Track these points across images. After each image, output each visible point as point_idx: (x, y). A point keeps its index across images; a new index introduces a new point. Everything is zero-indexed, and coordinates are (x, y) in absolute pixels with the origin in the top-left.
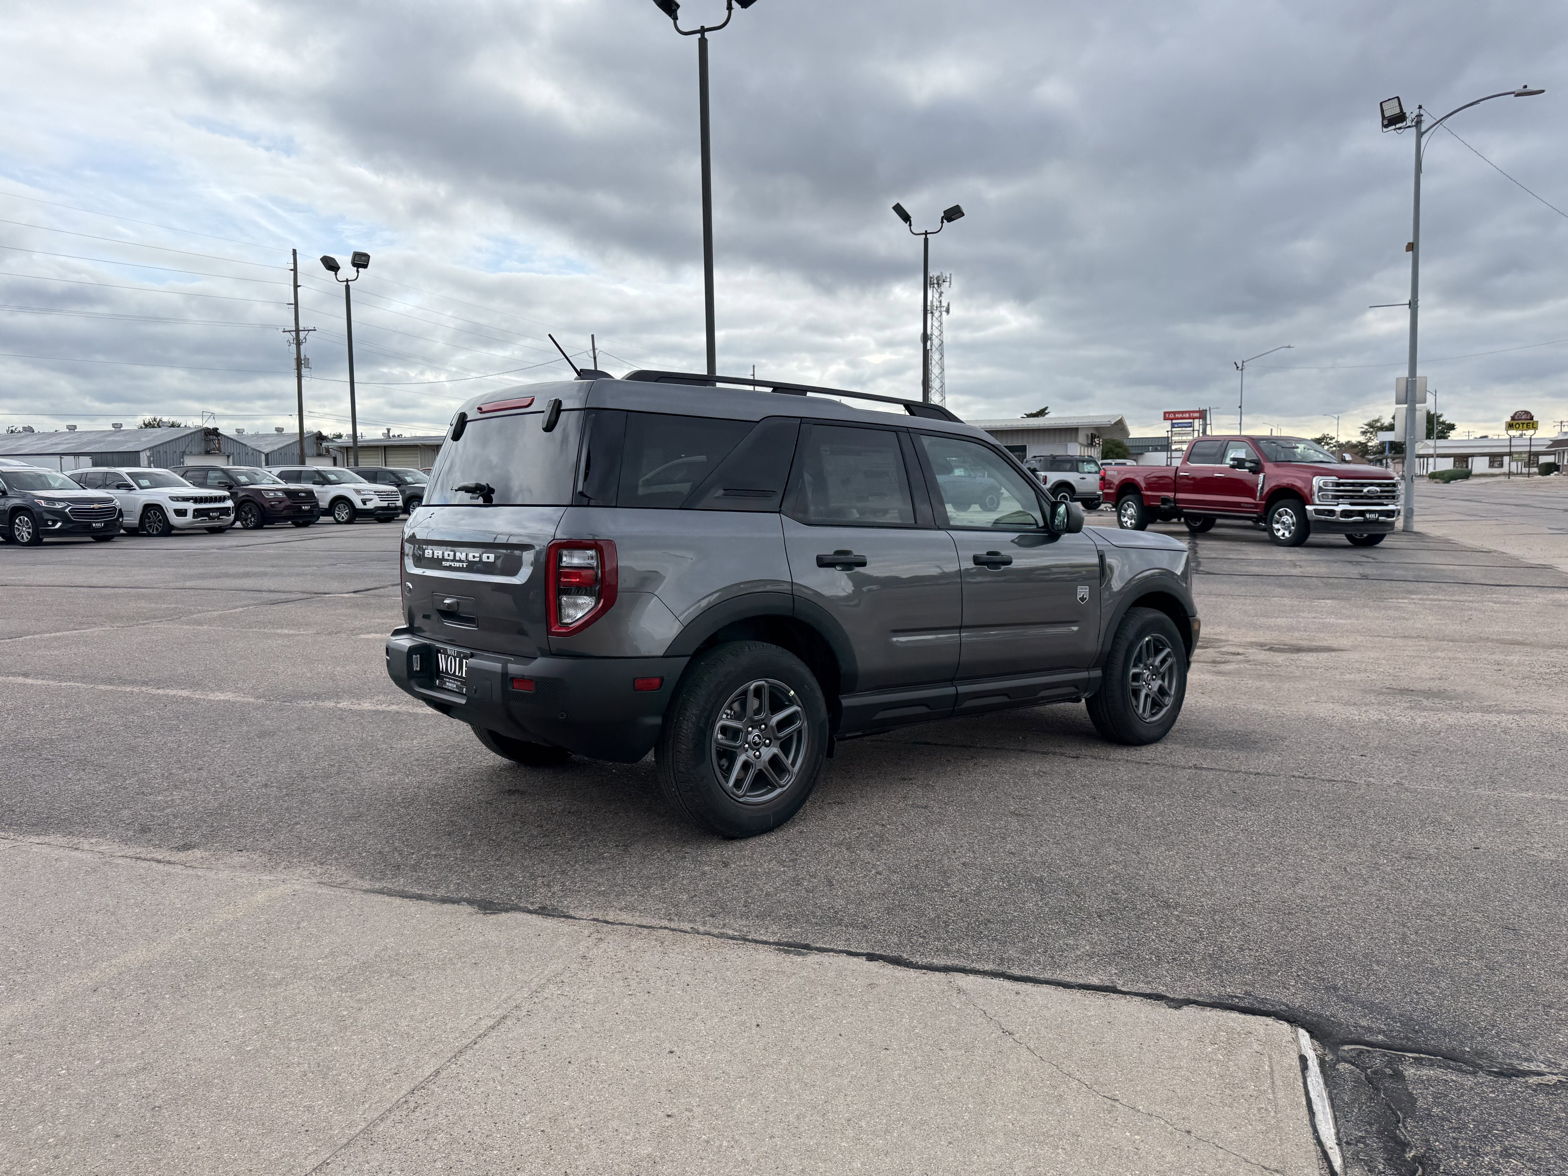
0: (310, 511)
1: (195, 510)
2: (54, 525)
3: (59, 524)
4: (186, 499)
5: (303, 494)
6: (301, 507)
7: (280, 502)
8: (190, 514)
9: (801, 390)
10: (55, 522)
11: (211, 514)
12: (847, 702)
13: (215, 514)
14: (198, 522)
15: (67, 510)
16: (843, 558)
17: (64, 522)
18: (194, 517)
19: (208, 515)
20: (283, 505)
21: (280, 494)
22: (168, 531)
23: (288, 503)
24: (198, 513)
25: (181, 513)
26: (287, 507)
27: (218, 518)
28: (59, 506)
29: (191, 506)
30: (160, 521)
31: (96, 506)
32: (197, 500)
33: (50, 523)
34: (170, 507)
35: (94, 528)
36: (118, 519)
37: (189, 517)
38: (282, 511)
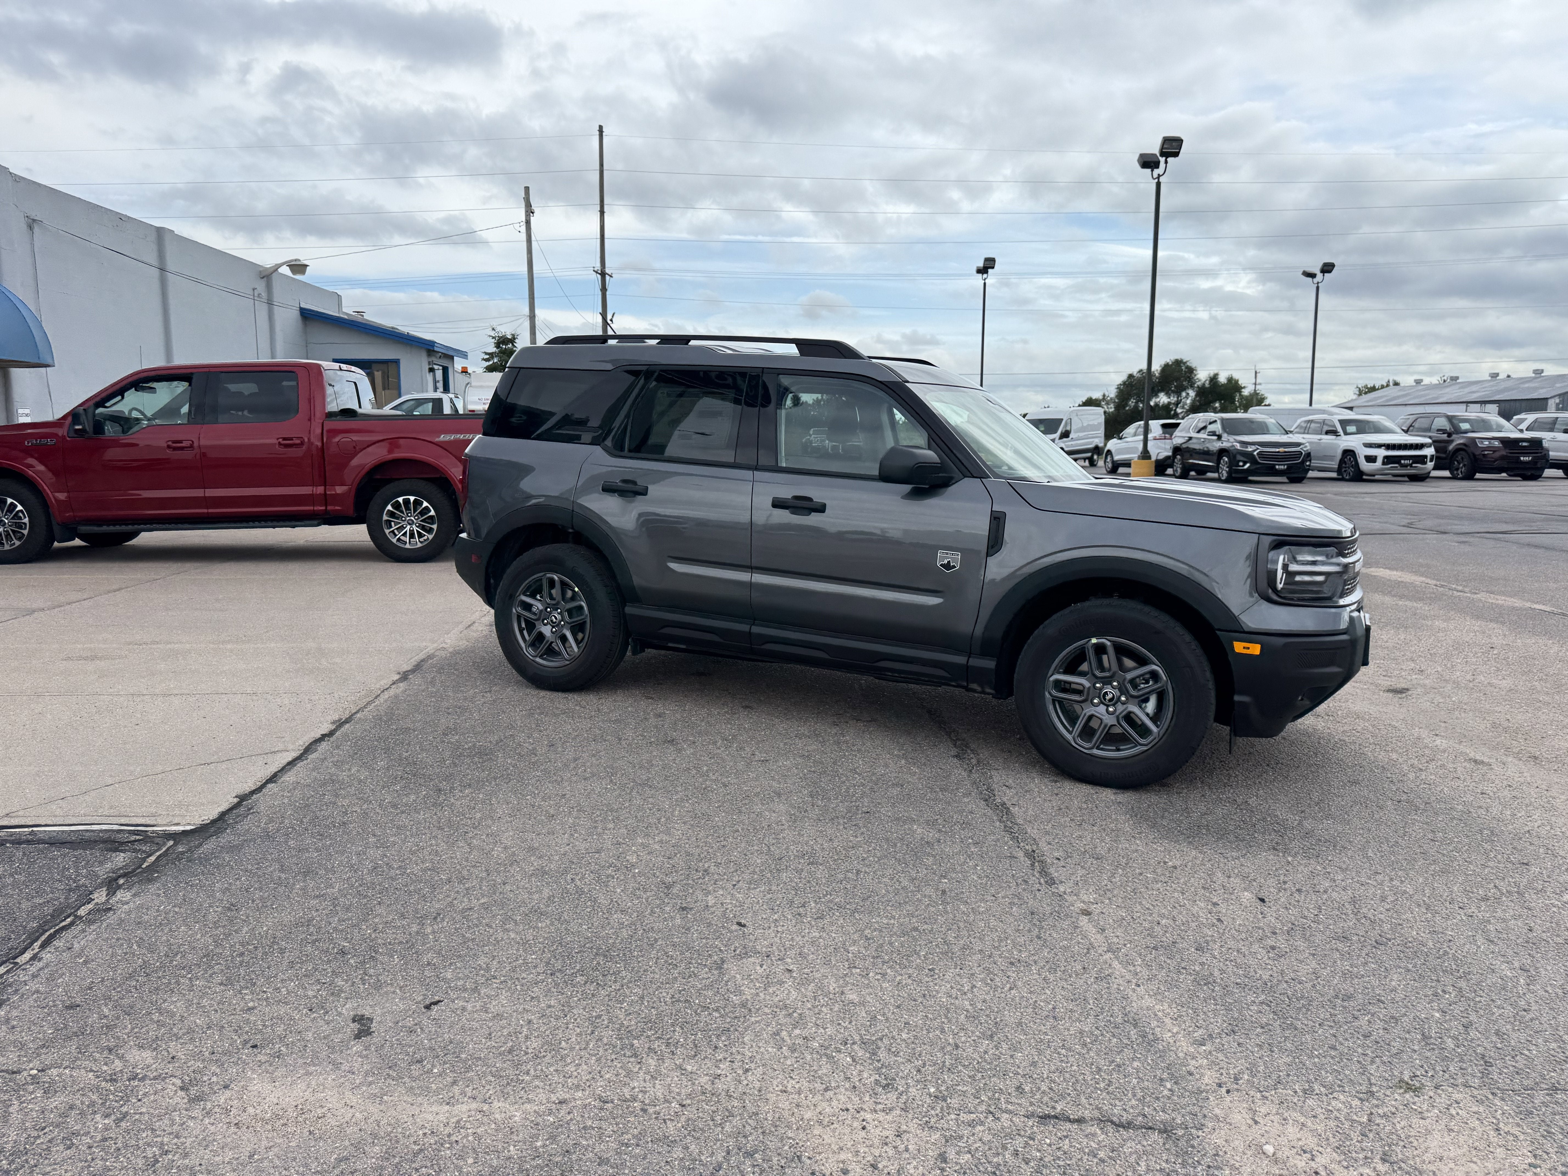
0: (1534, 462)
1: (1386, 457)
2: (1243, 466)
3: (1248, 465)
4: (1379, 446)
5: (1525, 444)
6: (1519, 458)
7: (1494, 451)
8: (1380, 460)
9: (685, 340)
10: (1245, 463)
11: (1403, 462)
12: (629, 610)
13: (1407, 462)
14: (1388, 469)
15: (1255, 453)
16: (630, 487)
17: (1251, 463)
18: (1384, 464)
19: (1399, 463)
20: (1497, 455)
21: (1496, 443)
22: (1359, 477)
23: (1504, 453)
24: (1388, 460)
25: (1371, 459)
26: (1503, 458)
27: (1411, 465)
28: (1250, 449)
29: (1381, 453)
30: (1352, 466)
31: (1281, 450)
32: (1389, 447)
33: (1241, 464)
34: (1362, 452)
35: (1276, 470)
36: (1303, 462)
37: (1379, 463)
38: (1495, 461)
